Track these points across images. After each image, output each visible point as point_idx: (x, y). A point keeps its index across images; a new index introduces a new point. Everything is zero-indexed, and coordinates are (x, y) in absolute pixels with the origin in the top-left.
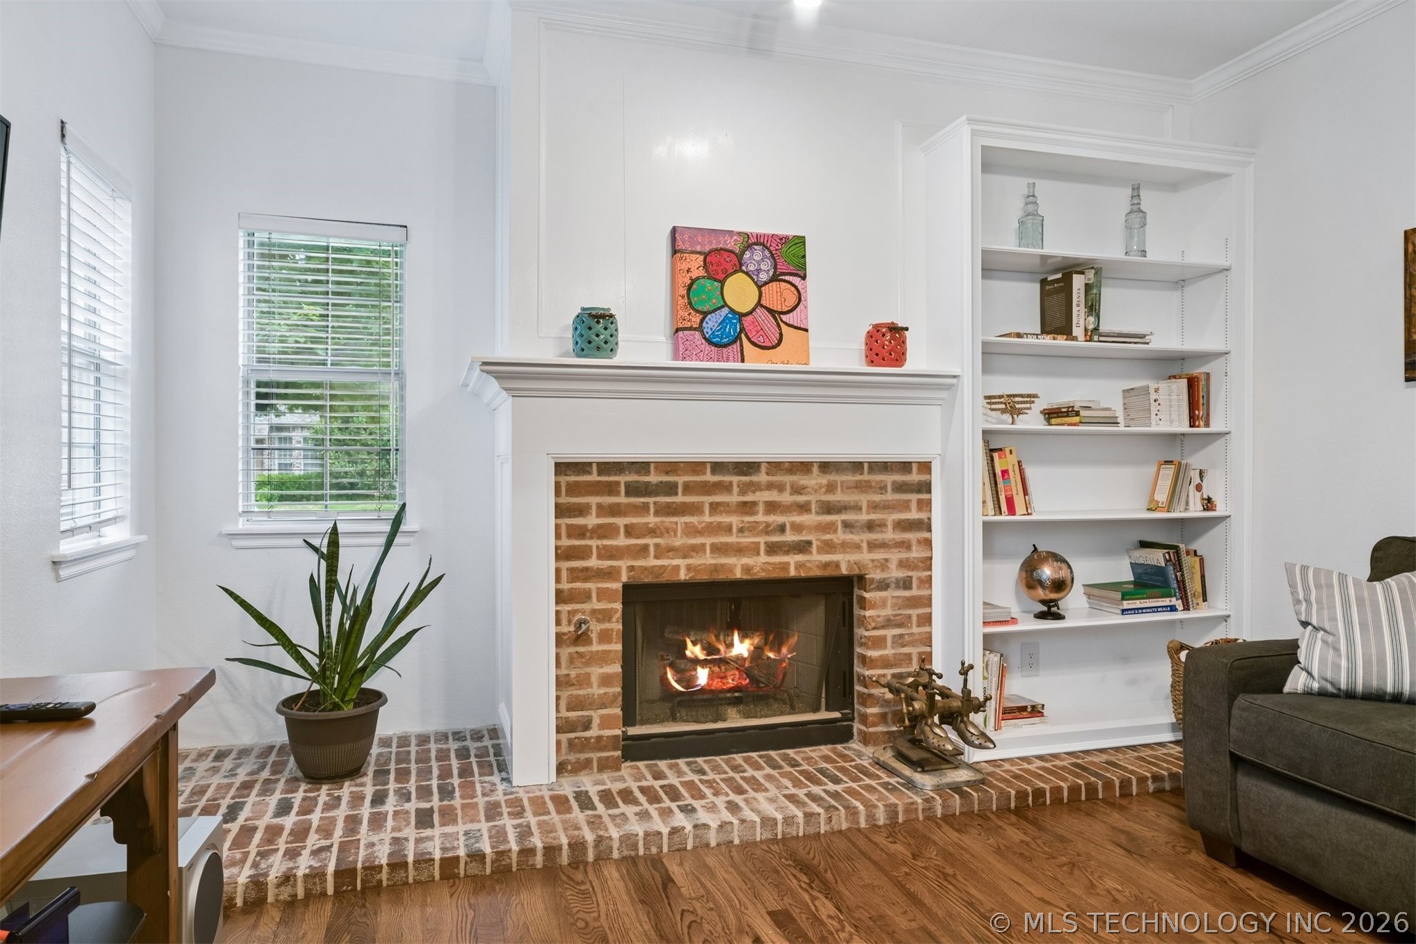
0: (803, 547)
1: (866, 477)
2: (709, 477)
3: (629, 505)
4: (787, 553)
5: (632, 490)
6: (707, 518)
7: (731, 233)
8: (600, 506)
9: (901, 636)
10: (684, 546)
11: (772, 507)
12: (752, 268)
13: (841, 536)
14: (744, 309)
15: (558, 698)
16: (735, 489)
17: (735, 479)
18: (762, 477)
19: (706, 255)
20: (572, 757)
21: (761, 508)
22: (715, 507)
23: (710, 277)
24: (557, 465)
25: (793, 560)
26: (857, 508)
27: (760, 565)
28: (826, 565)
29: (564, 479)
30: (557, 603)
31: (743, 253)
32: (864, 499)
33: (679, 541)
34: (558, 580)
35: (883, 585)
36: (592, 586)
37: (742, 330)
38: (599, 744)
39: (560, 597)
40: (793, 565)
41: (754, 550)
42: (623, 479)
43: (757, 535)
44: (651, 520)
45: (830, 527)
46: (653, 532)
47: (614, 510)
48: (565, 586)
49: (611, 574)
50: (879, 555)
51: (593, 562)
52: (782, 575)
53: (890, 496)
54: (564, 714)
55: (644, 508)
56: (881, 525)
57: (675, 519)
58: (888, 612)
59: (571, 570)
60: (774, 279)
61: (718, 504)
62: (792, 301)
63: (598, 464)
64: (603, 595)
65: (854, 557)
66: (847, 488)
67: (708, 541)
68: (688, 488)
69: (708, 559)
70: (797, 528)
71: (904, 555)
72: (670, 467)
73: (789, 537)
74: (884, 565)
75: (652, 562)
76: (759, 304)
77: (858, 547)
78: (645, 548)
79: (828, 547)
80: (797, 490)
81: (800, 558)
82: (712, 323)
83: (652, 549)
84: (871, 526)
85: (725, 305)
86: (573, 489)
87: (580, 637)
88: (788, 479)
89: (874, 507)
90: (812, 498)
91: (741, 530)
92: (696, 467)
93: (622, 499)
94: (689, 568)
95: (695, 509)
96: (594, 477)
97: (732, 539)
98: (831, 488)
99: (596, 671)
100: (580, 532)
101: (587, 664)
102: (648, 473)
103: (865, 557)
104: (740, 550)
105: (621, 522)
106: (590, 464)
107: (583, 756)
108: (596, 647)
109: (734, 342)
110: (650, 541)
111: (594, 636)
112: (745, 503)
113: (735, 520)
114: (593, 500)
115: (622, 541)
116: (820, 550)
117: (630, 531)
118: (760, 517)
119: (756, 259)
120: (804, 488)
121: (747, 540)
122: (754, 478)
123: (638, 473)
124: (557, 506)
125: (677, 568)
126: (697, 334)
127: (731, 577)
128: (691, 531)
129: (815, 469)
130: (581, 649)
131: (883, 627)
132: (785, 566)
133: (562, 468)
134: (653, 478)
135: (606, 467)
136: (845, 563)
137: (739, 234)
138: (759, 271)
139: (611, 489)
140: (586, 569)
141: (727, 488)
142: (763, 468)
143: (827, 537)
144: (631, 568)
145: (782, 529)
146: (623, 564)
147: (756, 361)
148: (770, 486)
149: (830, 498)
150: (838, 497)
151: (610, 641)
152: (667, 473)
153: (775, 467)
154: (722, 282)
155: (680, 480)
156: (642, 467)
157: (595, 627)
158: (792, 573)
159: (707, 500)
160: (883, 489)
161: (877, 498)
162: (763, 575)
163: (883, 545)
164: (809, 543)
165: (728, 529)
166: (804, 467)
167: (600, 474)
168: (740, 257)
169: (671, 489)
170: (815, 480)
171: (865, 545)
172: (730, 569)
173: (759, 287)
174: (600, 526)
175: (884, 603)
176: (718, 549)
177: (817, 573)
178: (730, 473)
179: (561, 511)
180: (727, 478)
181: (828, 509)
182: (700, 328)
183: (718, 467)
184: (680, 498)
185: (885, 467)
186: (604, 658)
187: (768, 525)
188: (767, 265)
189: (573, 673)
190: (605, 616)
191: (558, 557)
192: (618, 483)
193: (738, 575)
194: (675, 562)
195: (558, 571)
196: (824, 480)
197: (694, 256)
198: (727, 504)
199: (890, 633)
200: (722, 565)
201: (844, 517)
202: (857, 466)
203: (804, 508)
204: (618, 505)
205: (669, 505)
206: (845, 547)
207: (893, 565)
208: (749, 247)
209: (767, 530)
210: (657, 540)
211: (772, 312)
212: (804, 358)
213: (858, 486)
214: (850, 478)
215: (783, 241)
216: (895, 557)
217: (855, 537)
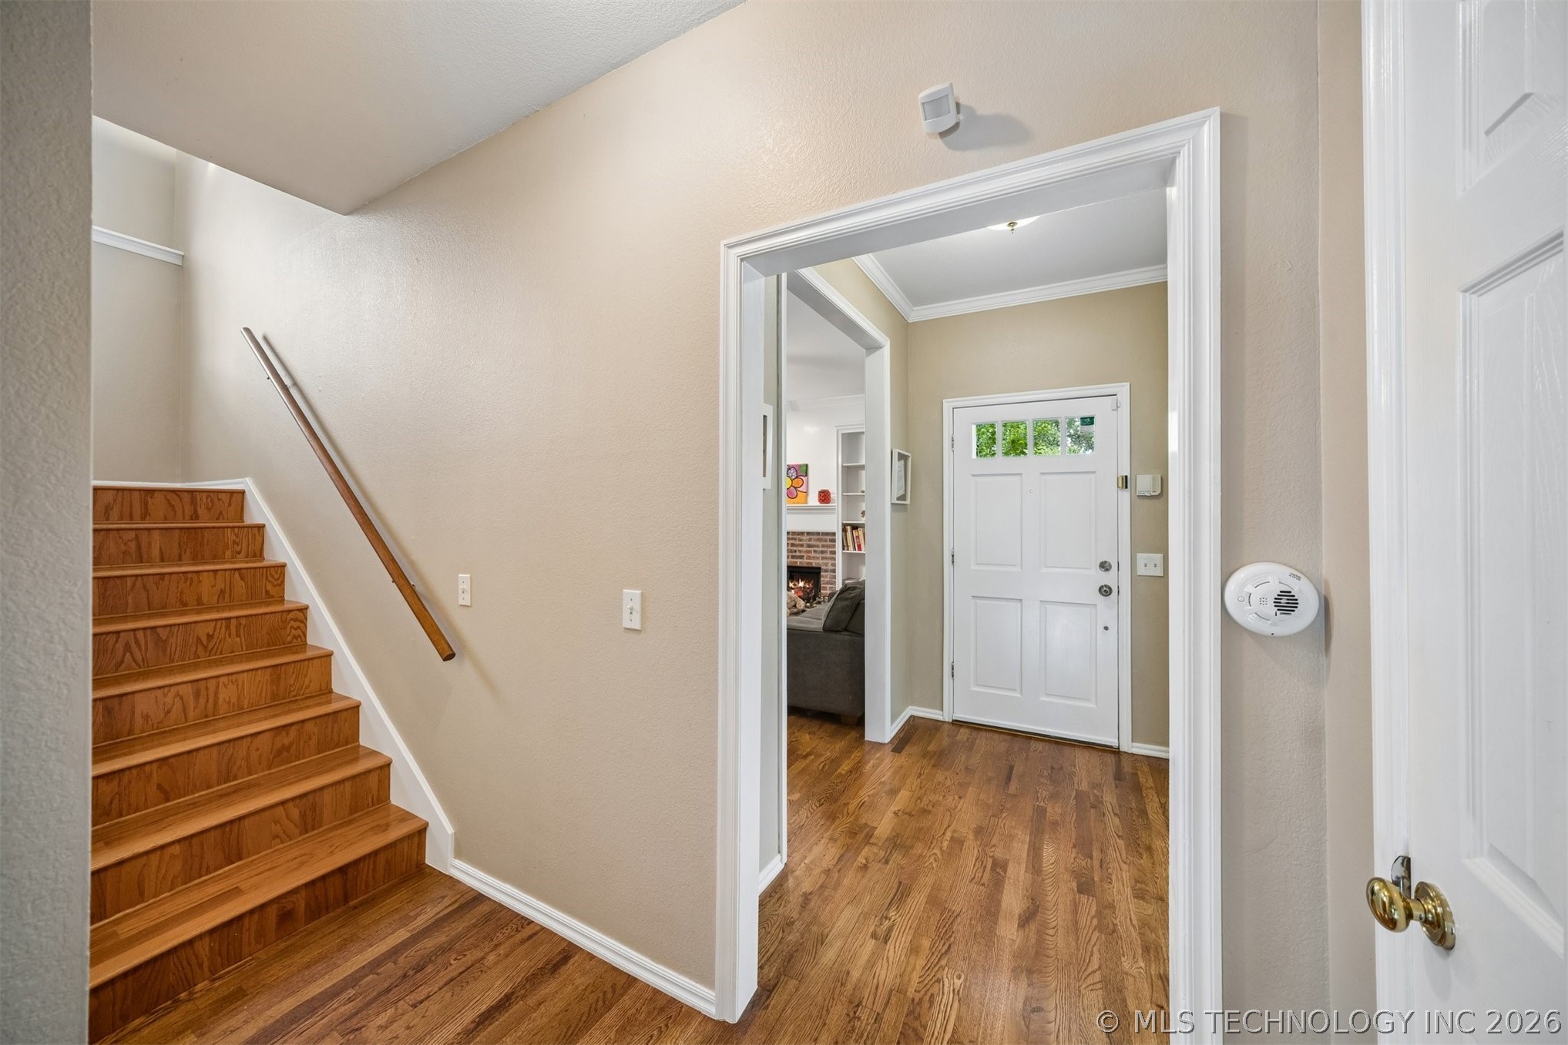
0: (801, 557)
1: (819, 537)
9: (831, 587)
11: (793, 545)
12: (790, 475)
13: (813, 554)
14: (787, 487)
25: (799, 560)
26: (818, 546)
28: (808, 563)
32: (820, 544)
35: (826, 571)
37: (787, 493)
45: (810, 552)
50: (825, 561)
53: (828, 543)
56: (826, 552)
58: (828, 579)
60: (796, 477)
62: (801, 483)
65: (817, 561)
66: (815, 540)
70: (800, 551)
73: (798, 554)
74: (826, 565)
76: (791, 485)
77: (818, 558)
79: (809, 558)
80: (800, 540)
81: (801, 560)
84: (822, 552)
88: (798, 537)
89: (823, 546)
90: (805, 543)
98: (810, 540)
103: (821, 561)
116: (807, 558)
119: (792, 472)
120: (804, 540)
129: (805, 534)
131: (826, 584)
132: (796, 562)
136: (814, 563)
143: (809, 555)
145: (795, 551)
148: (793, 539)
149: (810, 543)
150: (812, 543)
160: (826, 541)
163: (826, 558)
166: (802, 533)
170: (805, 537)
171: (820, 558)
173: (792, 480)
175: (826, 577)
177: (805, 565)
181: (809, 546)
185: (825, 534)
188: (795, 474)
196: (808, 537)
199: (828, 586)
201: (814, 549)
202: (818, 534)
203: (802, 546)
206: (814, 558)
207: (829, 565)
211: (795, 488)
212: (803, 501)
213: (818, 540)
214: (816, 537)
215: (800, 466)
216: (830, 562)
217: (817, 555)
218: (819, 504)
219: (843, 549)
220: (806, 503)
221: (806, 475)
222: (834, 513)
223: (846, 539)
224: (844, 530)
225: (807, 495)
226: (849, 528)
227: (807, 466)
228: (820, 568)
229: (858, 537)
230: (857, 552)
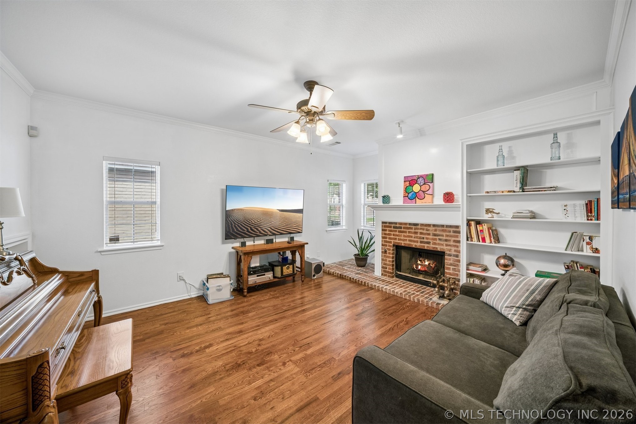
0: (429, 243)
1: (445, 228)
2: (408, 226)
3: (393, 230)
4: (425, 243)
5: (394, 227)
6: (408, 234)
7: (415, 176)
8: (389, 230)
9: (455, 269)
10: (403, 239)
11: (421, 233)
12: (419, 182)
13: (438, 242)
14: (417, 192)
15: (382, 262)
16: (413, 229)
17: (413, 227)
18: (419, 227)
19: (409, 181)
20: (384, 273)
21: (419, 233)
22: (409, 232)
23: (410, 186)
24: (382, 222)
25: (426, 245)
26: (443, 236)
27: (418, 245)
28: (434, 248)
29: (383, 225)
30: (382, 246)
31: (418, 179)
32: (444, 234)
33: (402, 238)
34: (382, 242)
35: (450, 255)
36: (387, 244)
37: (416, 196)
38: (388, 272)
39: (382, 245)
40: (426, 246)
41: (417, 242)
42: (392, 225)
43: (418, 239)
44: (397, 233)
45: (435, 239)
46: (397, 235)
47: (391, 231)
48: (383, 243)
49: (390, 242)
50: (449, 248)
51: (387, 240)
52: (423, 248)
53: (452, 234)
54: (383, 265)
55: (396, 231)
56: (450, 240)
57: (402, 234)
58: (451, 262)
59: (384, 240)
60: (424, 184)
61: (410, 232)
62: (428, 188)
63: (389, 222)
64: (389, 246)
65: (442, 247)
66: (440, 231)
67: (408, 239)
68: (404, 228)
69: (408, 242)
70: (427, 238)
71: (456, 249)
72: (401, 224)
73: (425, 240)
74: (450, 250)
75: (397, 241)
76: (420, 190)
77: (443, 245)
78: (396, 238)
79: (435, 244)
80: (427, 230)
81: (428, 245)
82: (410, 195)
83: (397, 239)
84: (446, 240)
85: (413, 191)
86: (385, 226)
87: (385, 252)
88: (425, 228)
89: (447, 236)
90: (431, 232)
91: (414, 237)
92: (406, 224)
93: (392, 229)
94: (404, 243)
95: (405, 232)
96: (388, 225)
97: (413, 239)
98: (436, 230)
99: (388, 259)
100: (385, 234)
101: (386, 257)
102: (397, 224)
103: (445, 247)
104: (414, 241)
105: (392, 233)
106: (387, 222)
107: (386, 274)
108: (388, 255)
109: (414, 198)
110: (397, 237)
111: (388, 253)
112: (415, 232)
113: (413, 235)
114: (388, 229)
115: (392, 237)
116: (433, 244)
117: (394, 235)
118: (419, 235)
119: (421, 181)
120: (429, 230)
121: (416, 239)
122: (417, 227)
123: (395, 224)
124: (382, 229)
125: (402, 243)
126: (407, 197)
127: (412, 247)
128: (404, 236)
129: (432, 226)
130: (386, 255)
131: (450, 265)
132: (424, 246)
133: (383, 223)
134: (398, 225)
135: (390, 223)
136: (439, 248)
137: (417, 176)
138: (421, 183)
139: (390, 227)
140: (386, 241)
141: (412, 228)
142: (419, 225)
143: (435, 241)
144: (394, 242)
145: (423, 238)
146: (393, 241)
147: (419, 202)
148: (421, 229)
149: (435, 233)
150: (437, 233)
151: (390, 254)
152: (400, 225)
153: (422, 225)
154: (413, 186)
155: (403, 226)
156: (396, 223)
157: (388, 251)
158: (426, 248)
159: (408, 230)
160: (450, 232)
161: (448, 234)
162: (419, 247)
163: (450, 245)
164: (430, 242)
165: (412, 237)
166: (429, 225)
167: (389, 224)
168: (417, 181)
169: (401, 228)
170: (432, 228)
171: (445, 245)
172: (412, 245)
173: (421, 186)
174: (389, 233)
175: (450, 260)
176: (409, 240)
177: (432, 249)
178: (412, 225)
179: (383, 230)
180: (411, 226)
181: (435, 235)
182: (408, 196)
183: (410, 224)
184: (402, 230)
185: (451, 226)
186: (389, 257)
187: (420, 237)
188: (423, 181)
189: (384, 259)
190: (389, 250)
191: (382, 238)
192: (392, 226)
193: (414, 246)
194: (401, 242)
195: (382, 240)
196: (434, 228)
197: (407, 182)
198: (412, 232)
199: (452, 267)
200: (411, 244)
201: (439, 237)
202: (443, 226)
203: (429, 234)
204: (392, 230)
205: (400, 231)
206: (439, 244)
207: (453, 251)
208: (418, 178)
209: (420, 238)
210: (398, 237)
211: (423, 192)
212: (430, 201)
213: (443, 231)
214: (441, 228)
215: (427, 175)
216: (453, 249)
217: (442, 243)
218: (443, 203)
219: (467, 240)
220: (433, 203)
221: (432, 182)
222: (459, 211)
223: (470, 232)
224: (469, 225)
225: (433, 197)
226: (473, 223)
227: (433, 175)
228: (444, 252)
229: (482, 231)
230: (481, 243)
